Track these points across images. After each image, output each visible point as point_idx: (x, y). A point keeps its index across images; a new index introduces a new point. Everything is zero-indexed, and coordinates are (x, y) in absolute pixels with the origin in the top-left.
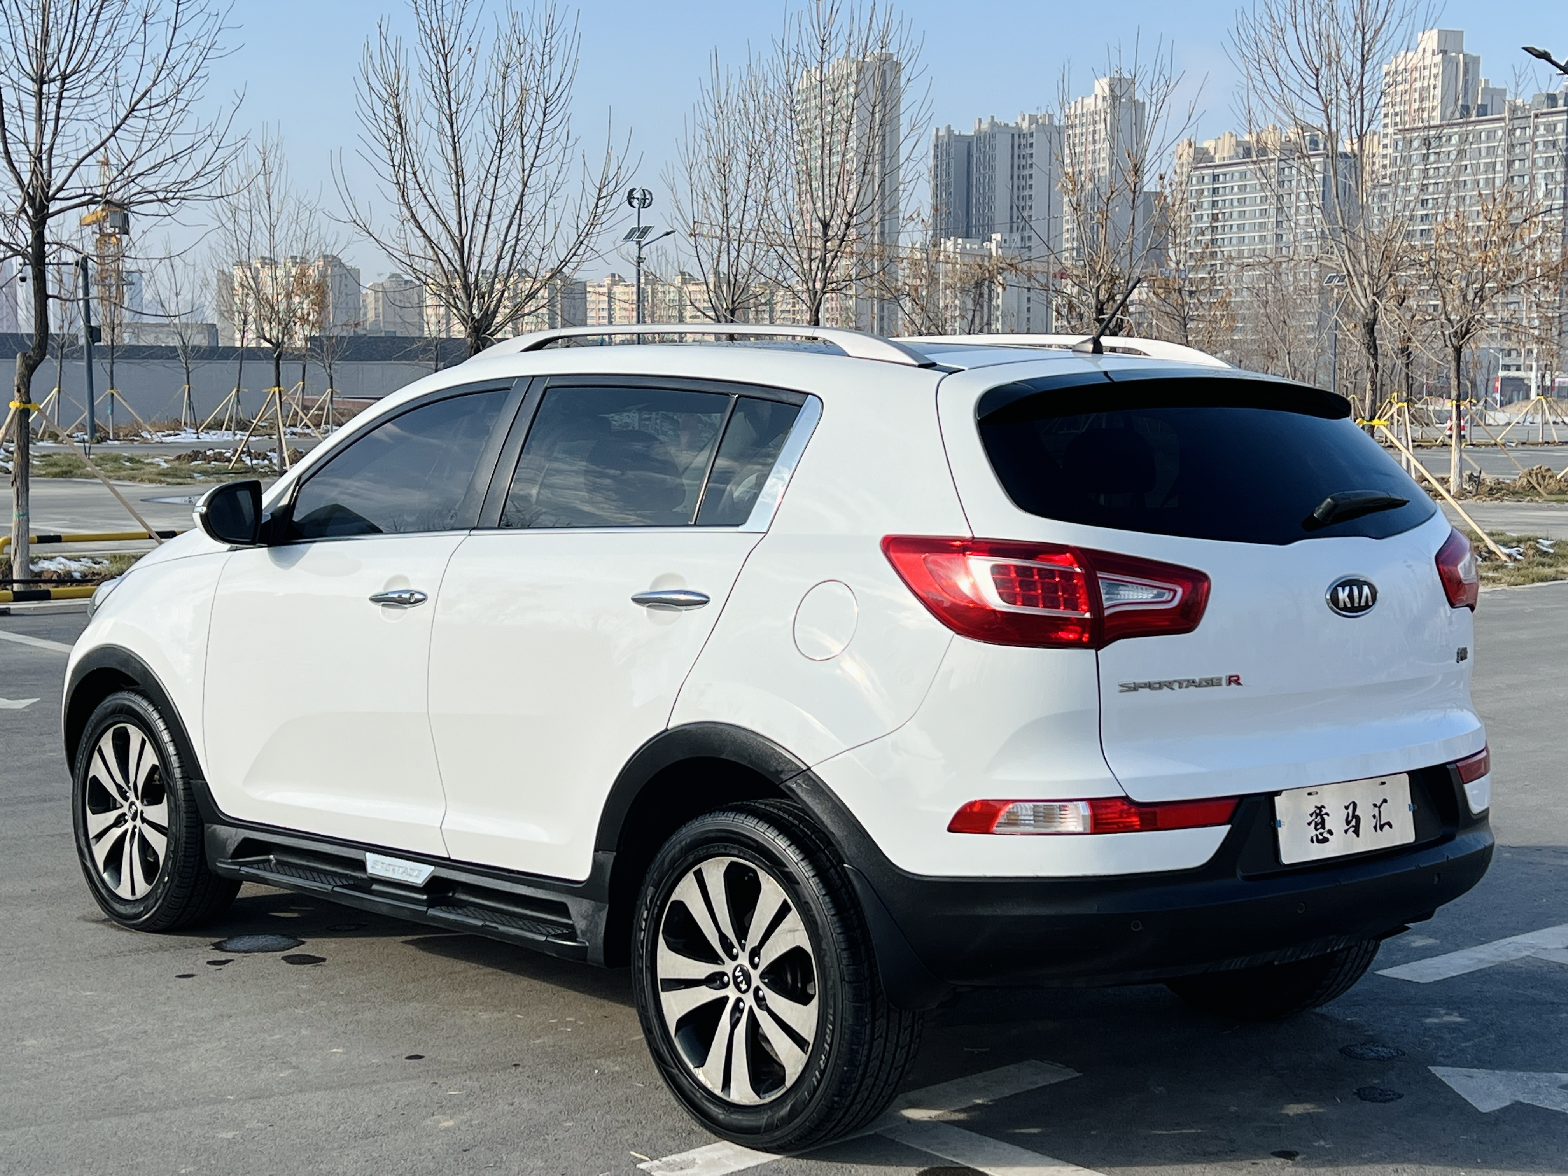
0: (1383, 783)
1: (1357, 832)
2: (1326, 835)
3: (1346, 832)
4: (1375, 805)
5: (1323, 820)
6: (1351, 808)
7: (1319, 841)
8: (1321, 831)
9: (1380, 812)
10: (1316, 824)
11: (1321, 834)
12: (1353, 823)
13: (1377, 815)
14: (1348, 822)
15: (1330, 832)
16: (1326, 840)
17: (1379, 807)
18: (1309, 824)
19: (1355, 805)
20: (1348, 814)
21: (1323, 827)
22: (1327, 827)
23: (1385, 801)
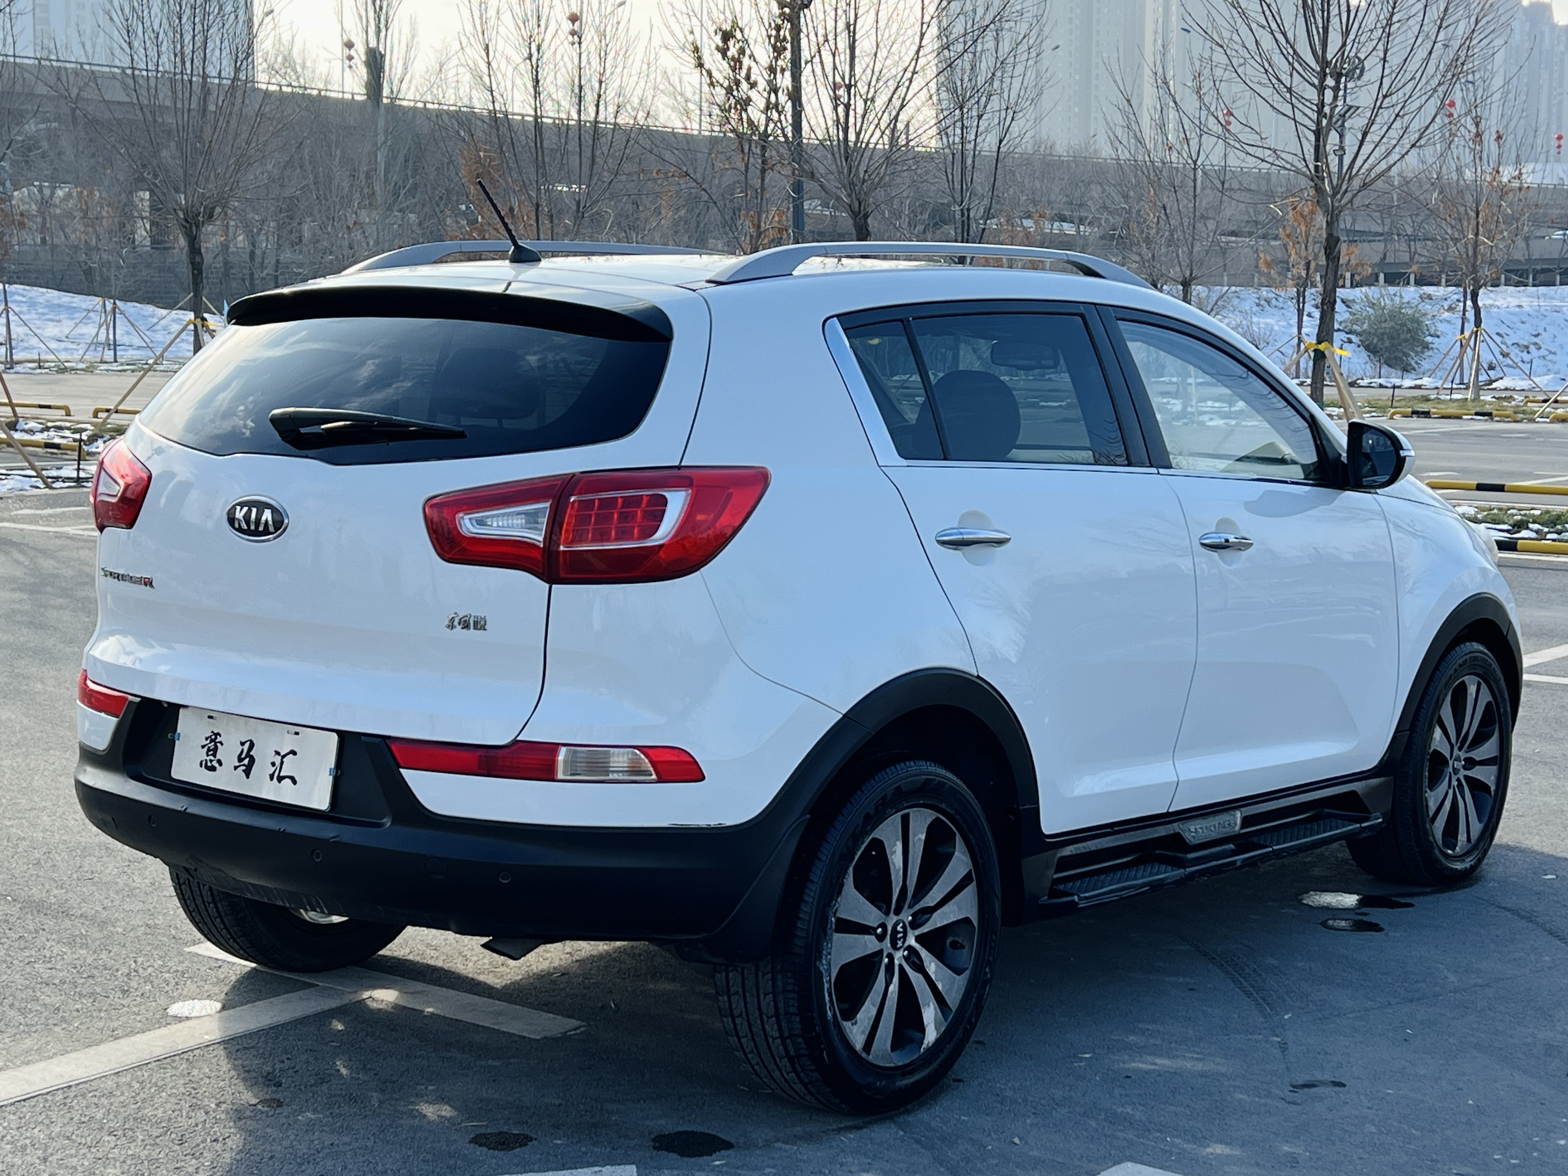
0: (297, 733)
1: (247, 773)
2: (215, 764)
3: (236, 768)
4: (278, 753)
5: (216, 748)
6: (247, 745)
7: (207, 768)
8: (212, 758)
9: (282, 763)
10: (209, 750)
11: (211, 761)
12: (246, 762)
13: (278, 763)
14: (240, 760)
15: (220, 763)
16: (213, 769)
17: (283, 757)
18: (203, 747)
19: (252, 745)
20: (242, 751)
21: (214, 755)
22: (218, 757)
23: (294, 753)
